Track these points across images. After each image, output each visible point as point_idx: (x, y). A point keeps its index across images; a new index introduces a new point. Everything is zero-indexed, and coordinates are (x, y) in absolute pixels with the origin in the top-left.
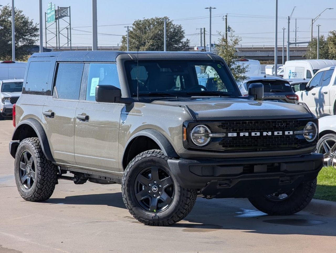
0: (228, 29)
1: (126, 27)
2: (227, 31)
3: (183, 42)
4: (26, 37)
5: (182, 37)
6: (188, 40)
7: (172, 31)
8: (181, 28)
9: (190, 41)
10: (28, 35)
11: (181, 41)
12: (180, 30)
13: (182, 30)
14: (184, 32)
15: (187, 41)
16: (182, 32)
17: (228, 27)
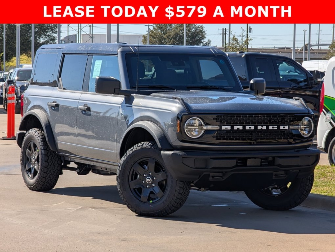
0: (249, 30)
1: (146, 25)
2: (249, 32)
3: (203, 42)
4: (48, 33)
5: (203, 37)
6: (210, 40)
7: (194, 31)
8: (203, 28)
9: (211, 42)
10: (50, 31)
11: (202, 41)
12: (202, 30)
13: (204, 30)
14: (206, 33)
15: (208, 42)
16: (204, 32)
17: (249, 28)
